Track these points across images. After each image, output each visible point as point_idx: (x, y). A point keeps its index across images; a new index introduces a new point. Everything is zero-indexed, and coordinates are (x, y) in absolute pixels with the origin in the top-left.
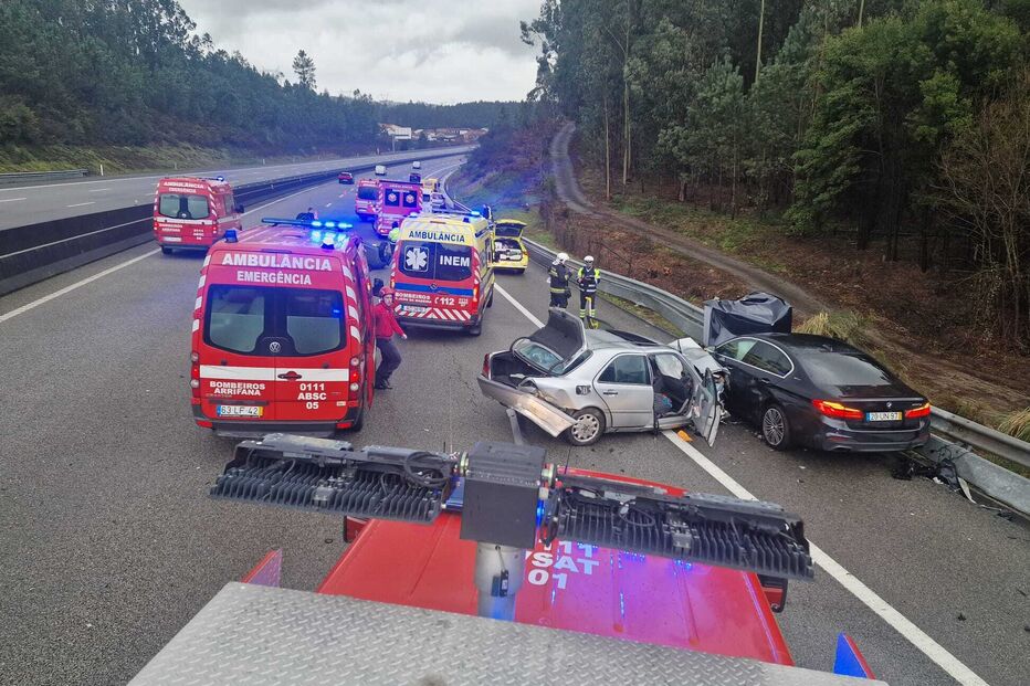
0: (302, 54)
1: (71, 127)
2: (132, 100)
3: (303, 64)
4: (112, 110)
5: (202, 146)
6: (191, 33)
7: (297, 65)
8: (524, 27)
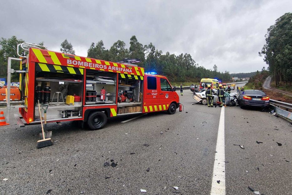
0: (215, 65)
1: (173, 79)
2: (183, 75)
3: (215, 67)
4: (180, 77)
5: (194, 82)
6: (195, 64)
7: (214, 67)
8: (259, 53)
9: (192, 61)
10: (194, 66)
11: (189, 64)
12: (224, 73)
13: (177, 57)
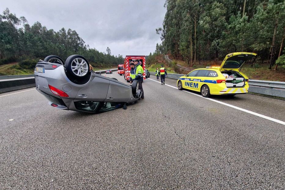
6: (84, 44)
7: (107, 50)
8: (157, 30)
9: (80, 40)
10: (84, 47)
11: (77, 44)
12: (118, 57)
13: (57, 33)
